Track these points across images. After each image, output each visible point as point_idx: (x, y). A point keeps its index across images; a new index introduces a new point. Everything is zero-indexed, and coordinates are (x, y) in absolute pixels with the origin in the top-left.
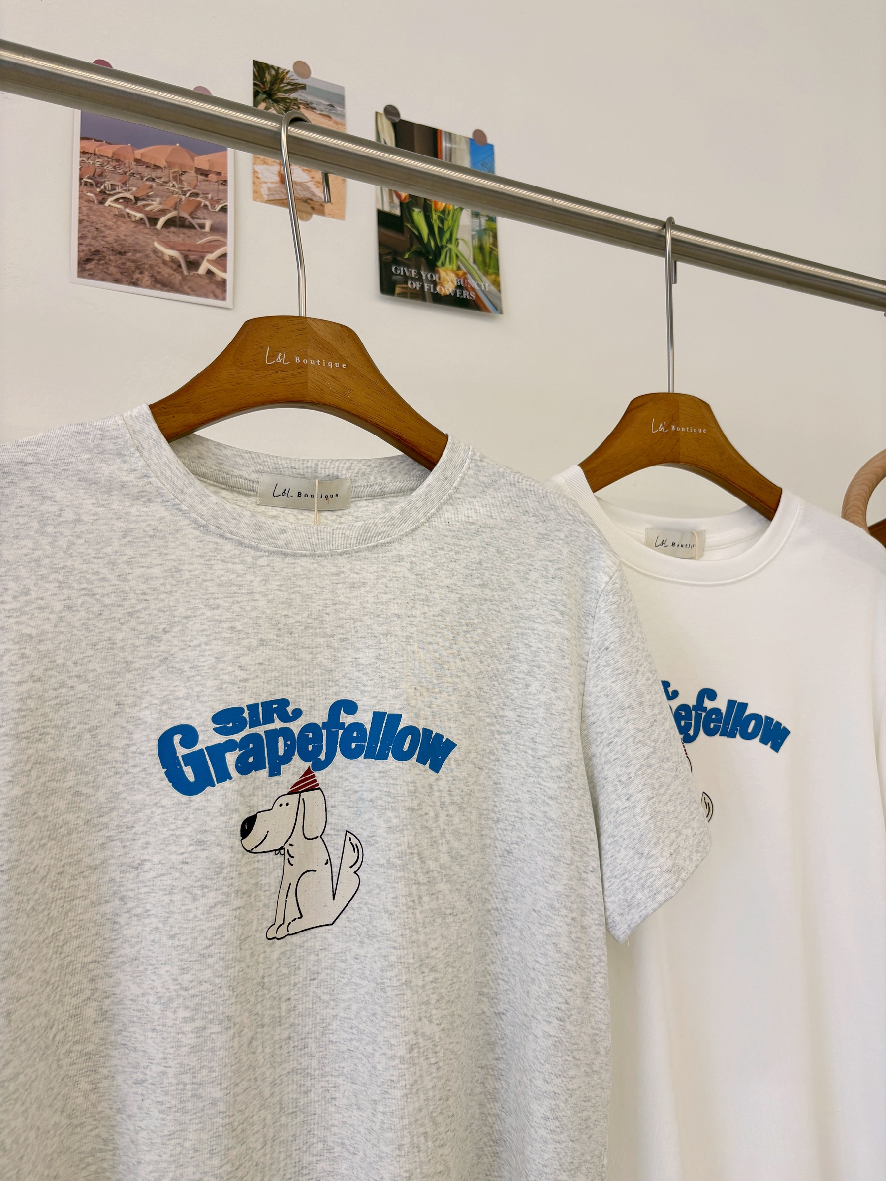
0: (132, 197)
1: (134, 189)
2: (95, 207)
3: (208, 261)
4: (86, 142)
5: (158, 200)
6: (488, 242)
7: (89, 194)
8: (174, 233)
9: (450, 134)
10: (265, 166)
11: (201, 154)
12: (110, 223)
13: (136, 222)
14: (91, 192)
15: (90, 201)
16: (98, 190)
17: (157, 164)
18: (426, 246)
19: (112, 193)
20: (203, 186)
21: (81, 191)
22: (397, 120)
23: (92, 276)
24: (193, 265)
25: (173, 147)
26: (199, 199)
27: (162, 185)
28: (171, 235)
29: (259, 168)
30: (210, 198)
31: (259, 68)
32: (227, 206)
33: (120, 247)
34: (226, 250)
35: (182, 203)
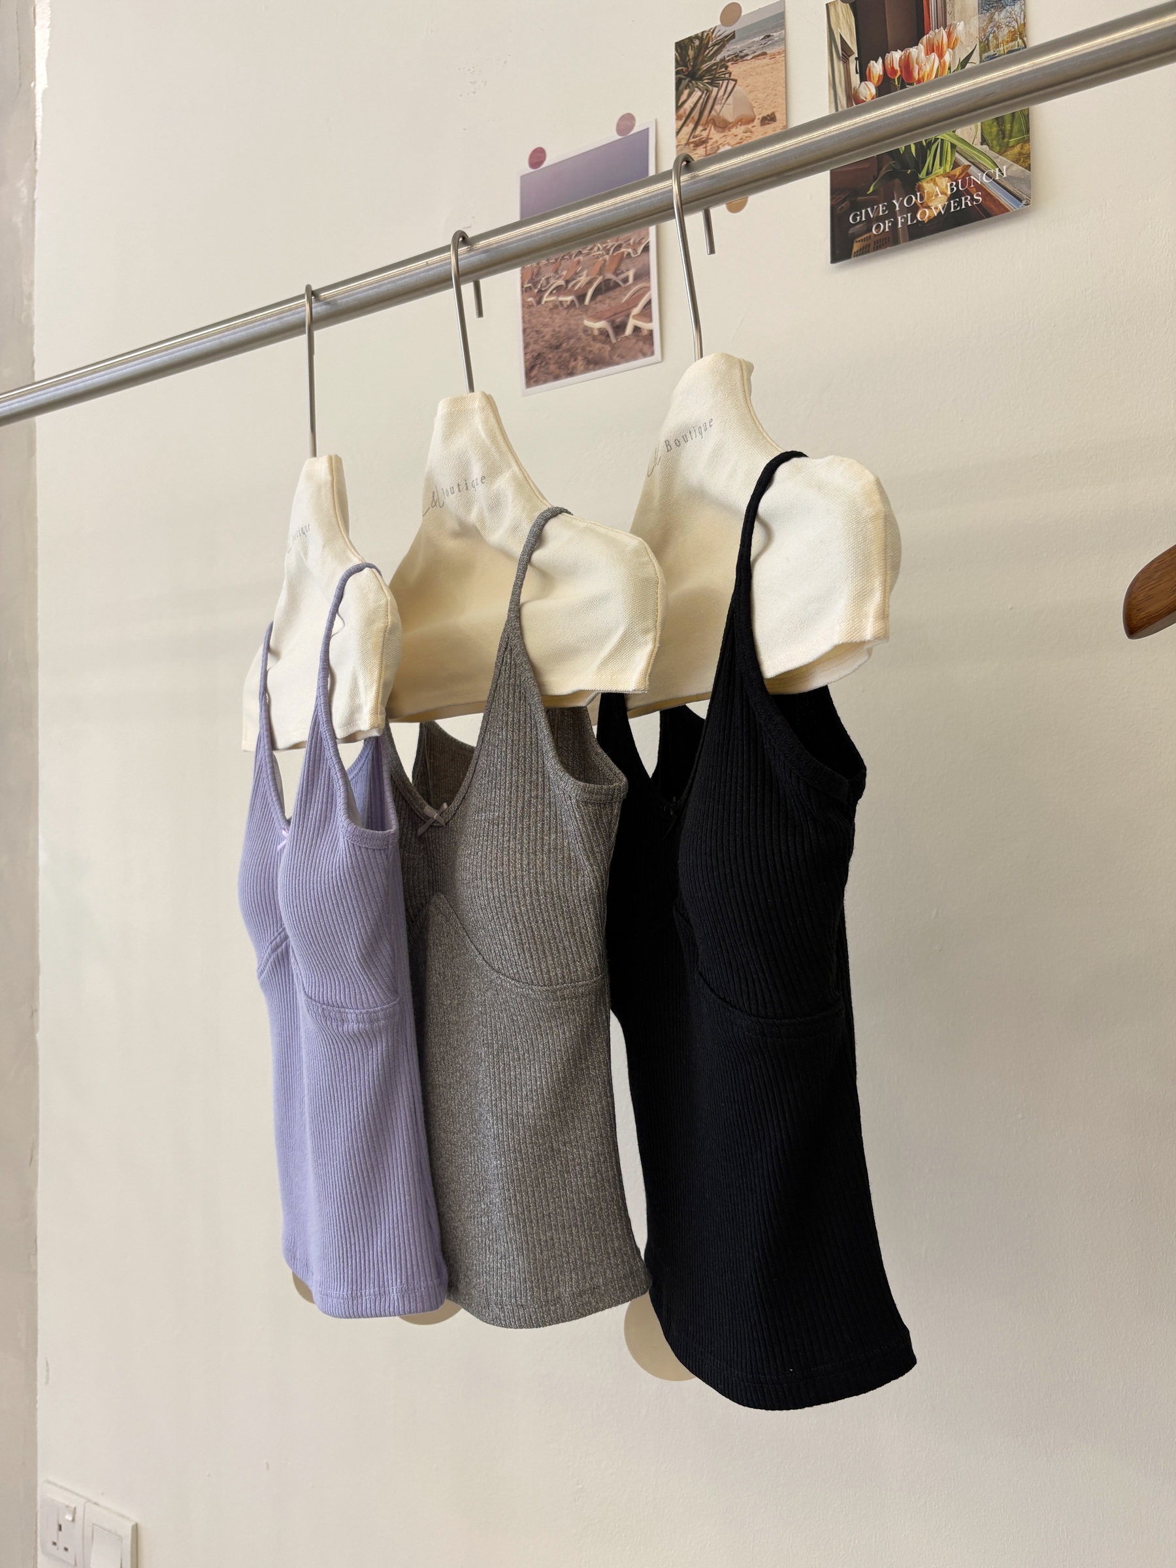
0: (563, 283)
1: (565, 273)
2: (533, 309)
3: (634, 317)
5: (585, 273)
7: (530, 299)
8: (600, 301)
12: (547, 320)
13: (568, 307)
14: (530, 296)
15: (531, 306)
16: (536, 291)
19: (549, 285)
21: (523, 300)
23: (537, 382)
24: (619, 328)
26: (622, 250)
27: (588, 254)
28: (598, 305)
30: (632, 244)
31: (681, 48)
32: (648, 243)
33: (556, 341)
34: (650, 296)
35: (607, 264)
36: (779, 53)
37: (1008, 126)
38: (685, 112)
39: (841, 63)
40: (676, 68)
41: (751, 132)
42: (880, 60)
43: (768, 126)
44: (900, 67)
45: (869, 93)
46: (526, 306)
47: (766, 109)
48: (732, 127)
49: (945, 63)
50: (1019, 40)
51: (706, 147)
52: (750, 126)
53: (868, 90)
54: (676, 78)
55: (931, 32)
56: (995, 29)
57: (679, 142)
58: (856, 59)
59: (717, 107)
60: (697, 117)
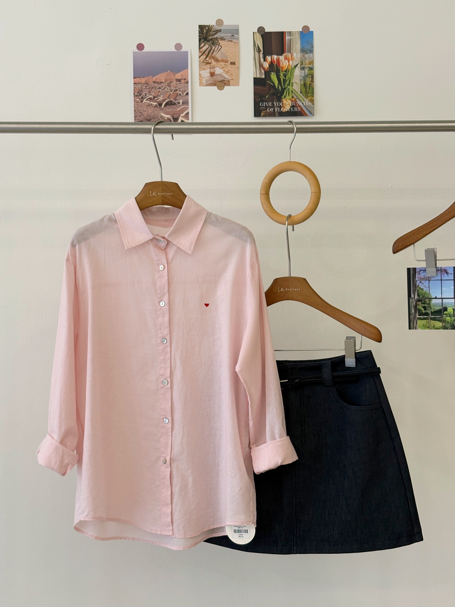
0: (152, 97)
1: (153, 94)
2: (139, 104)
3: (182, 117)
4: (135, 79)
5: (162, 96)
6: (308, 81)
7: (137, 100)
9: (290, 32)
10: (204, 71)
11: (178, 73)
12: (145, 109)
13: (154, 107)
14: (138, 98)
15: (138, 102)
16: (141, 97)
17: (161, 81)
18: (277, 90)
19: (146, 96)
20: (179, 86)
21: (134, 99)
22: (263, 33)
24: (176, 119)
25: (167, 72)
26: (177, 92)
27: (163, 89)
28: (167, 109)
29: (201, 72)
30: (181, 91)
31: (201, 28)
32: (188, 92)
33: (149, 118)
34: (188, 111)
35: (171, 95)
37: (308, 90)
38: (202, 51)
39: (258, 53)
40: (199, 34)
41: (227, 66)
42: (270, 56)
43: (232, 66)
44: (276, 61)
45: (266, 66)
46: (135, 101)
47: (232, 60)
48: (220, 62)
49: (290, 64)
50: (312, 65)
51: (210, 65)
52: (226, 64)
53: (266, 65)
55: (286, 53)
56: (305, 59)
57: (199, 60)
58: (262, 53)
59: (215, 53)
60: (207, 54)
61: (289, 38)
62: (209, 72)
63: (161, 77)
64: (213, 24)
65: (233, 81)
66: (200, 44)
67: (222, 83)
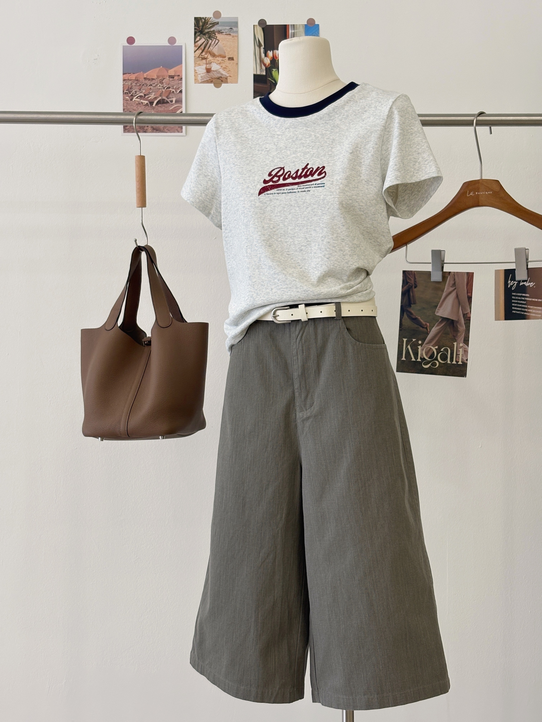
0: (143, 95)
1: (144, 91)
2: (129, 103)
4: (125, 75)
5: (153, 94)
7: (127, 97)
8: (160, 107)
9: (294, 25)
10: (200, 67)
11: (171, 69)
12: (135, 108)
13: (145, 105)
14: (127, 96)
15: (127, 100)
16: (130, 95)
17: (153, 78)
19: (135, 95)
20: (172, 83)
21: (124, 97)
22: (263, 27)
23: (129, 132)
25: (159, 68)
26: (170, 89)
27: (155, 87)
28: (159, 108)
29: (196, 68)
30: (175, 88)
31: (197, 21)
32: (182, 90)
34: (182, 110)
35: (163, 93)
36: (236, 36)
38: (198, 45)
39: (258, 48)
40: (195, 27)
41: (224, 61)
42: (272, 52)
43: (230, 61)
46: (124, 99)
47: (231, 55)
48: (217, 57)
51: (206, 61)
52: (224, 59)
53: (267, 61)
54: (195, 31)
57: (195, 55)
58: (264, 48)
59: (211, 48)
60: (203, 48)
61: (293, 31)
62: (205, 68)
63: (153, 73)
64: (210, 16)
65: (231, 78)
66: (195, 39)
67: (219, 80)
